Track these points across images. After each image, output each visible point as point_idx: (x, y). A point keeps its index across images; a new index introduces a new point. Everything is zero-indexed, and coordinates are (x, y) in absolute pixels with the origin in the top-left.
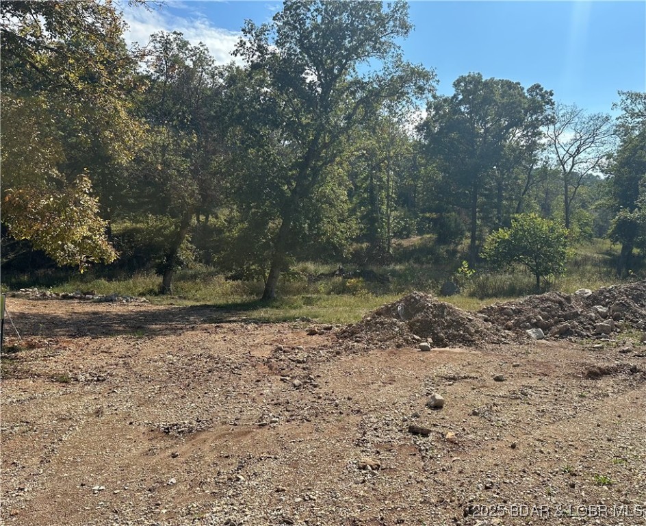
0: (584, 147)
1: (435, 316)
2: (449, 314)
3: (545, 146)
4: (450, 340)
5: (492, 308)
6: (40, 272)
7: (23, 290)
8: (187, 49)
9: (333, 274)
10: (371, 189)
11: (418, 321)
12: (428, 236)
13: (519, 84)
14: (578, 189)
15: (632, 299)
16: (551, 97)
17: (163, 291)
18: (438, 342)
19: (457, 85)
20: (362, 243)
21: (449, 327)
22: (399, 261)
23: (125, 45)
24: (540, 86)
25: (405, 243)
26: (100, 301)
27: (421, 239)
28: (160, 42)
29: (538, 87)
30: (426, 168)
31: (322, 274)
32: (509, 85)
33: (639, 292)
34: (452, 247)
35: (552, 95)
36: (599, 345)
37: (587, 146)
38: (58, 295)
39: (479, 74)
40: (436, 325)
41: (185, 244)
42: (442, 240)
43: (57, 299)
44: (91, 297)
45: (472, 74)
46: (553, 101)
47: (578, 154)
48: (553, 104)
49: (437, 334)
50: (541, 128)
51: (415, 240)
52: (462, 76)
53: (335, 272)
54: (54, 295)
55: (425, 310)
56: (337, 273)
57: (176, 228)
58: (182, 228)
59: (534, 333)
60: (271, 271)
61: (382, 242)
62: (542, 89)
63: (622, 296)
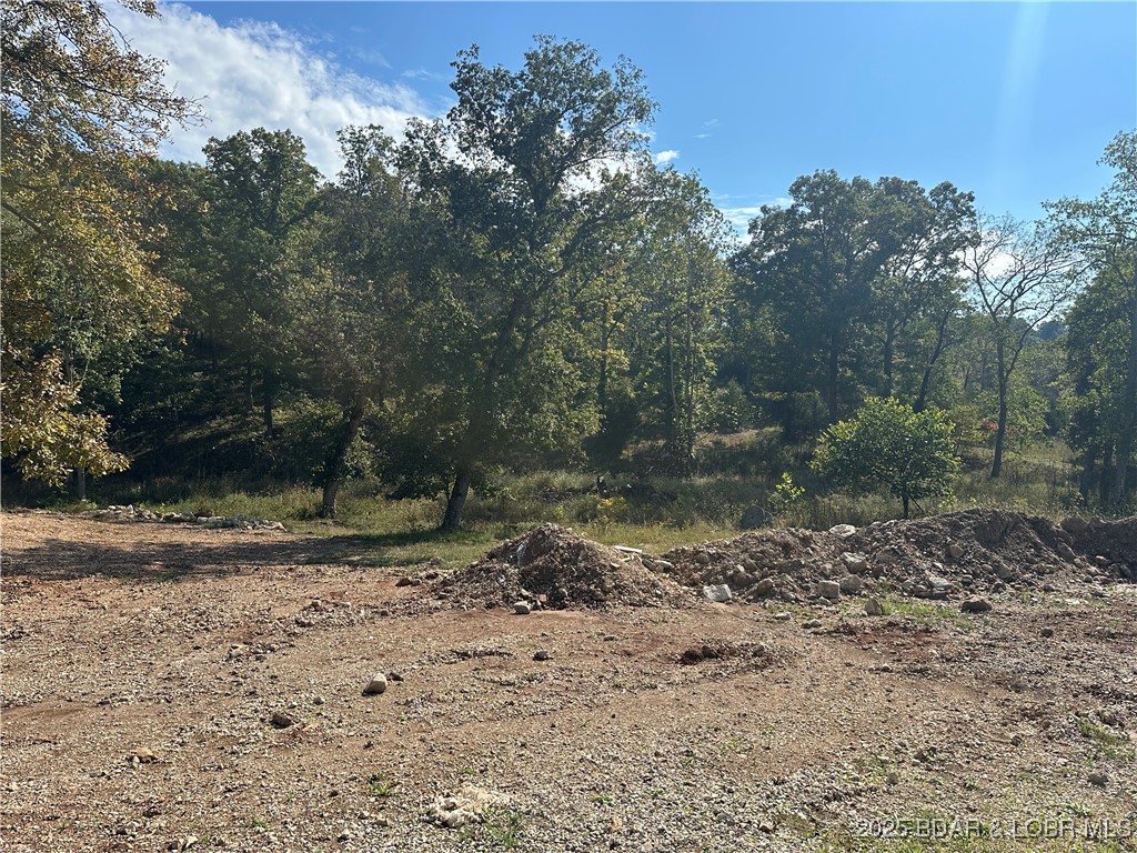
0: (1031, 284)
1: (564, 561)
2: (586, 558)
3: (969, 284)
4: (574, 599)
5: (683, 550)
6: (159, 482)
7: (114, 507)
8: (390, 150)
9: (586, 490)
10: (664, 355)
11: (536, 568)
12: (772, 429)
13: (915, 183)
14: (1021, 352)
15: (915, 543)
16: (970, 203)
17: (323, 512)
18: (557, 602)
19: (795, 190)
20: (656, 439)
21: (578, 579)
22: (707, 470)
23: (303, 146)
24: (951, 185)
25: (727, 440)
26: (215, 526)
27: (758, 434)
28: (350, 141)
29: (947, 187)
30: (752, 321)
31: (571, 490)
32: (895, 187)
33: (930, 532)
34: (803, 449)
35: (972, 199)
36: (782, 615)
37: (1035, 282)
38: (159, 516)
39: (832, 171)
40: (561, 575)
41: (357, 442)
42: (788, 437)
43: (156, 521)
44: (204, 519)
45: (820, 172)
46: (972, 210)
47: (1020, 295)
48: (973, 214)
49: (557, 588)
50: (958, 254)
51: (748, 435)
52: (802, 178)
53: (592, 486)
54: (154, 516)
55: (552, 552)
56: (594, 488)
57: (345, 416)
58: (353, 418)
59: (713, 591)
60: (456, 485)
61: (680, 440)
62: (954, 191)
63: (900, 537)
